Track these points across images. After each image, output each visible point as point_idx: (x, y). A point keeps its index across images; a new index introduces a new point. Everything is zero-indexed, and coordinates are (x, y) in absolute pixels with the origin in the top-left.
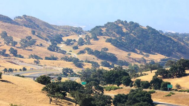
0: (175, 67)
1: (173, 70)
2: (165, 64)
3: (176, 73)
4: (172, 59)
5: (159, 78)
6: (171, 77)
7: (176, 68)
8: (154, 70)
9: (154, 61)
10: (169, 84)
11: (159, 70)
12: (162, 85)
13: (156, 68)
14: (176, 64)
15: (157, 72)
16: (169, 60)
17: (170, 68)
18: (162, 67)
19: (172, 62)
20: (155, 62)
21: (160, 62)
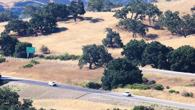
0: (38, 17)
1: (36, 23)
2: (23, 11)
3: (41, 27)
4: (34, 3)
5: (12, 37)
6: (32, 34)
7: (42, 19)
8: (3, 22)
9: (2, 6)
10: (30, 45)
11: (13, 22)
12: (17, 47)
13: (7, 18)
14: (41, 11)
15: (9, 25)
16: (30, 4)
17: (30, 19)
18: (17, 17)
19: (34, 9)
20: (5, 8)
21: (13, 9)
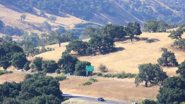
0: (97, 38)
1: (95, 43)
2: (83, 32)
3: (100, 47)
4: (93, 24)
5: (72, 56)
6: (91, 53)
7: (100, 39)
8: (65, 42)
9: (63, 28)
10: (89, 64)
11: (73, 42)
12: (77, 66)
13: (68, 39)
14: (99, 32)
15: (69, 45)
16: (89, 26)
17: (89, 39)
18: (78, 38)
19: (93, 30)
20: (66, 29)
21: (74, 30)
